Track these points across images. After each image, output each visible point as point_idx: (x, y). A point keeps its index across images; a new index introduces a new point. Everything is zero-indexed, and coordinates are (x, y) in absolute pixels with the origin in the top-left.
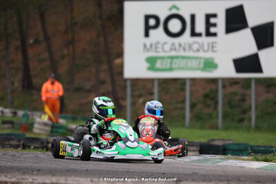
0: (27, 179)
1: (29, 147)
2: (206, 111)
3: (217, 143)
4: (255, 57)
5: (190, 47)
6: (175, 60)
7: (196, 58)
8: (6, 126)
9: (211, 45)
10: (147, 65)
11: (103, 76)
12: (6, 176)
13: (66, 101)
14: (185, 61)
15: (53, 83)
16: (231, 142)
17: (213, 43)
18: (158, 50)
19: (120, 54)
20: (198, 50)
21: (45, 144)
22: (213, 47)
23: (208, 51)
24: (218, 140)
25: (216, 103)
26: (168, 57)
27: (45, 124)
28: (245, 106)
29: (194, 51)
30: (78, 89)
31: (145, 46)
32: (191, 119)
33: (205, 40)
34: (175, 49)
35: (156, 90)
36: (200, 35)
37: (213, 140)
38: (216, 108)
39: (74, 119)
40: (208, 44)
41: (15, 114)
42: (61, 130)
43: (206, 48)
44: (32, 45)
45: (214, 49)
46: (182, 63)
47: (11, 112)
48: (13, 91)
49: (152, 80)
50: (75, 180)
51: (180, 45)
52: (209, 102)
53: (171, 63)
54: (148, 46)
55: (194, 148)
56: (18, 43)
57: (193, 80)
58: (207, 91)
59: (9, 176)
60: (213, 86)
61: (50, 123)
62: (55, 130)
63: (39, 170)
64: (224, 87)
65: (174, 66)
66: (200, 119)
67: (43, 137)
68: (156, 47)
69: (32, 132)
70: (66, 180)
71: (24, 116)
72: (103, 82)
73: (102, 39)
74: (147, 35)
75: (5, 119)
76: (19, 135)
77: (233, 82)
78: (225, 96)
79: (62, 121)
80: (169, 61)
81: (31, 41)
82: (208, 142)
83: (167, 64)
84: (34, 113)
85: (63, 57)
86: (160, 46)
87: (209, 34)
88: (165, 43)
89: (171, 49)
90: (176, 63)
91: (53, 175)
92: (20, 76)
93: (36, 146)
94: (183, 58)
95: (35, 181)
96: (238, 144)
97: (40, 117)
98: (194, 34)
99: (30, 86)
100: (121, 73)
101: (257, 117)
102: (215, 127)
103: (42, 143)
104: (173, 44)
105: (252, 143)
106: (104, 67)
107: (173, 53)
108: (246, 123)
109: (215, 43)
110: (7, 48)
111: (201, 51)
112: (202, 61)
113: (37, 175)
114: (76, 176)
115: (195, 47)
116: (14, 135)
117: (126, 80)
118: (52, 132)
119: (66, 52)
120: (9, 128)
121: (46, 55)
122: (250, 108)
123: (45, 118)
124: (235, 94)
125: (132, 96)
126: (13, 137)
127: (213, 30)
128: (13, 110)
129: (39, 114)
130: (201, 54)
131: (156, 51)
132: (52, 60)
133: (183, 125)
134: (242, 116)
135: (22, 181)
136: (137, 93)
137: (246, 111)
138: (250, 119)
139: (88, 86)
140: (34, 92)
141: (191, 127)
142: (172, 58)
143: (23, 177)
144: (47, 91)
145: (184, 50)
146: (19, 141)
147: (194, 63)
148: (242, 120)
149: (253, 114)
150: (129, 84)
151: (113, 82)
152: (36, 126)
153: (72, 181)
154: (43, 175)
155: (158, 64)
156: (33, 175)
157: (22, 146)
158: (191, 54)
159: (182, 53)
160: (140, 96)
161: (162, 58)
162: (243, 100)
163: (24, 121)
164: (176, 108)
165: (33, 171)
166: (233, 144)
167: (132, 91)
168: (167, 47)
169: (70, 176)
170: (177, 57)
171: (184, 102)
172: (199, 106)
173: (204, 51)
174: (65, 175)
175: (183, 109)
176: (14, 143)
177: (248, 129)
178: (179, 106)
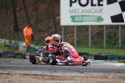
0: (13, 72)
1: (16, 57)
2: (98, 40)
3: (102, 55)
4: (121, 15)
5: (91, 11)
6: (84, 17)
7: (93, 16)
8: (7, 48)
9: (100, 10)
10: (71, 19)
11: (51, 24)
12: (3, 71)
13: (34, 36)
14: (88, 17)
15: (28, 28)
16: (109, 54)
17: (101, 9)
18: (76, 12)
19: (59, 15)
20: (94, 12)
21: (24, 56)
22: (101, 11)
23: (99, 13)
24: (103, 53)
25: (103, 37)
26: (81, 16)
27: (24, 47)
28: (116, 38)
29: (92, 13)
30: (40, 31)
31: (70, 11)
32: (92, 44)
33: (97, 8)
34: (84, 12)
35: (75, 31)
36: (95, 5)
37: (101, 53)
38: (103, 39)
39: (38, 44)
40: (99, 10)
41: (11, 42)
42: (32, 50)
43: (98, 11)
44: (18, 11)
45: (102, 12)
46: (87, 18)
47: (9, 42)
48: (10, 32)
49: (73, 26)
50: (35, 72)
51: (86, 10)
52: (100, 36)
53: (82, 18)
54: (71, 10)
55: (92, 57)
56: (12, 10)
57: (92, 26)
58: (99, 31)
59: (5, 71)
60: (102, 29)
61: (27, 46)
62: (29, 49)
63: (19, 68)
64: (106, 29)
65: (83, 20)
66: (95, 44)
67: (23, 53)
68: (75, 11)
69: (18, 51)
70: (31, 72)
71: (15, 43)
72: (51, 27)
73: (50, 8)
74: (71, 5)
75: (6, 45)
76: (12, 52)
77: (111, 27)
78: (107, 34)
79: (32, 45)
80: (81, 17)
81: (18, 9)
82: (99, 54)
83: (80, 19)
84: (19, 42)
85: (33, 16)
86: (77, 10)
87: (99, 5)
88: (79, 9)
89: (82, 12)
90: (85, 18)
91: (25, 70)
92: (13, 25)
93: (20, 56)
94: (87, 16)
95: (17, 73)
96: (112, 55)
97: (22, 43)
98: (92, 5)
99: (18, 30)
100: (59, 23)
101: (122, 43)
102: (102, 47)
103: (23, 55)
104: (83, 10)
105: (119, 55)
106: (52, 20)
107: (83, 14)
108: (117, 45)
109: (102, 9)
110: (7, 12)
111: (96, 13)
112: (96, 17)
113: (17, 70)
114: (35, 70)
115: (93, 11)
116: (10, 52)
117: (61, 26)
118: (27, 50)
119: (34, 14)
120: (8, 49)
121: (25, 15)
122: (119, 39)
123: (24, 44)
124: (112, 32)
125: (64, 34)
126: (9, 53)
127: (101, 3)
128: (9, 41)
129: (21, 42)
130: (96, 14)
131: (75, 13)
132: (28, 17)
133: (88, 47)
134: (115, 42)
135: (10, 73)
136: (66, 32)
137: (117, 40)
138: (118, 44)
139: (44, 29)
140: (19, 32)
141: (92, 47)
142: (82, 16)
143: (11, 71)
144: (26, 32)
145: (88, 12)
146: (12, 54)
147: (92, 18)
148: (115, 44)
149: (120, 41)
150: (63, 28)
151: (56, 27)
152: (20, 48)
153: (33, 72)
154: (21, 70)
155: (76, 19)
156: (16, 70)
157: (13, 57)
158: (91, 14)
159: (87, 14)
160: (68, 33)
161: (78, 16)
162: (115, 35)
163: (15, 45)
164: (85, 39)
165: (16, 68)
166: (110, 55)
167: (65, 31)
168: (80, 11)
169: (33, 70)
170: (85, 16)
171: (88, 36)
172: (95, 38)
173: (97, 13)
174: (31, 70)
175: (88, 39)
176: (9, 55)
177: (118, 48)
178: (86, 38)
